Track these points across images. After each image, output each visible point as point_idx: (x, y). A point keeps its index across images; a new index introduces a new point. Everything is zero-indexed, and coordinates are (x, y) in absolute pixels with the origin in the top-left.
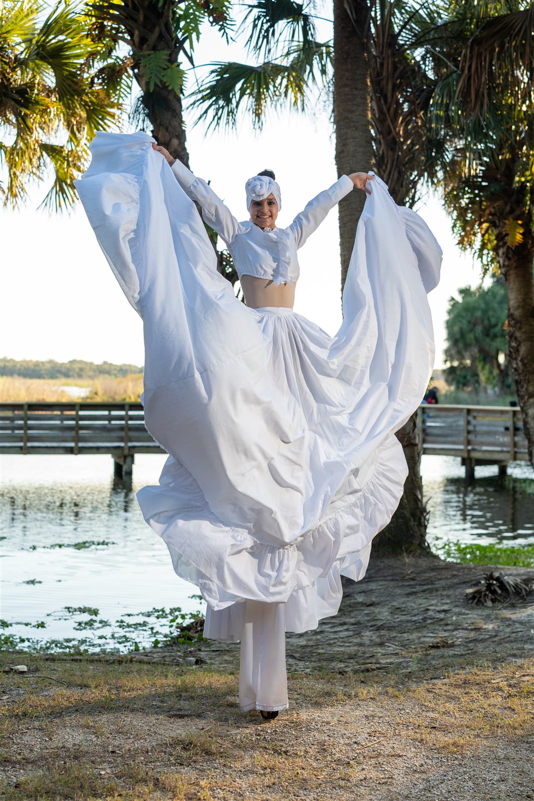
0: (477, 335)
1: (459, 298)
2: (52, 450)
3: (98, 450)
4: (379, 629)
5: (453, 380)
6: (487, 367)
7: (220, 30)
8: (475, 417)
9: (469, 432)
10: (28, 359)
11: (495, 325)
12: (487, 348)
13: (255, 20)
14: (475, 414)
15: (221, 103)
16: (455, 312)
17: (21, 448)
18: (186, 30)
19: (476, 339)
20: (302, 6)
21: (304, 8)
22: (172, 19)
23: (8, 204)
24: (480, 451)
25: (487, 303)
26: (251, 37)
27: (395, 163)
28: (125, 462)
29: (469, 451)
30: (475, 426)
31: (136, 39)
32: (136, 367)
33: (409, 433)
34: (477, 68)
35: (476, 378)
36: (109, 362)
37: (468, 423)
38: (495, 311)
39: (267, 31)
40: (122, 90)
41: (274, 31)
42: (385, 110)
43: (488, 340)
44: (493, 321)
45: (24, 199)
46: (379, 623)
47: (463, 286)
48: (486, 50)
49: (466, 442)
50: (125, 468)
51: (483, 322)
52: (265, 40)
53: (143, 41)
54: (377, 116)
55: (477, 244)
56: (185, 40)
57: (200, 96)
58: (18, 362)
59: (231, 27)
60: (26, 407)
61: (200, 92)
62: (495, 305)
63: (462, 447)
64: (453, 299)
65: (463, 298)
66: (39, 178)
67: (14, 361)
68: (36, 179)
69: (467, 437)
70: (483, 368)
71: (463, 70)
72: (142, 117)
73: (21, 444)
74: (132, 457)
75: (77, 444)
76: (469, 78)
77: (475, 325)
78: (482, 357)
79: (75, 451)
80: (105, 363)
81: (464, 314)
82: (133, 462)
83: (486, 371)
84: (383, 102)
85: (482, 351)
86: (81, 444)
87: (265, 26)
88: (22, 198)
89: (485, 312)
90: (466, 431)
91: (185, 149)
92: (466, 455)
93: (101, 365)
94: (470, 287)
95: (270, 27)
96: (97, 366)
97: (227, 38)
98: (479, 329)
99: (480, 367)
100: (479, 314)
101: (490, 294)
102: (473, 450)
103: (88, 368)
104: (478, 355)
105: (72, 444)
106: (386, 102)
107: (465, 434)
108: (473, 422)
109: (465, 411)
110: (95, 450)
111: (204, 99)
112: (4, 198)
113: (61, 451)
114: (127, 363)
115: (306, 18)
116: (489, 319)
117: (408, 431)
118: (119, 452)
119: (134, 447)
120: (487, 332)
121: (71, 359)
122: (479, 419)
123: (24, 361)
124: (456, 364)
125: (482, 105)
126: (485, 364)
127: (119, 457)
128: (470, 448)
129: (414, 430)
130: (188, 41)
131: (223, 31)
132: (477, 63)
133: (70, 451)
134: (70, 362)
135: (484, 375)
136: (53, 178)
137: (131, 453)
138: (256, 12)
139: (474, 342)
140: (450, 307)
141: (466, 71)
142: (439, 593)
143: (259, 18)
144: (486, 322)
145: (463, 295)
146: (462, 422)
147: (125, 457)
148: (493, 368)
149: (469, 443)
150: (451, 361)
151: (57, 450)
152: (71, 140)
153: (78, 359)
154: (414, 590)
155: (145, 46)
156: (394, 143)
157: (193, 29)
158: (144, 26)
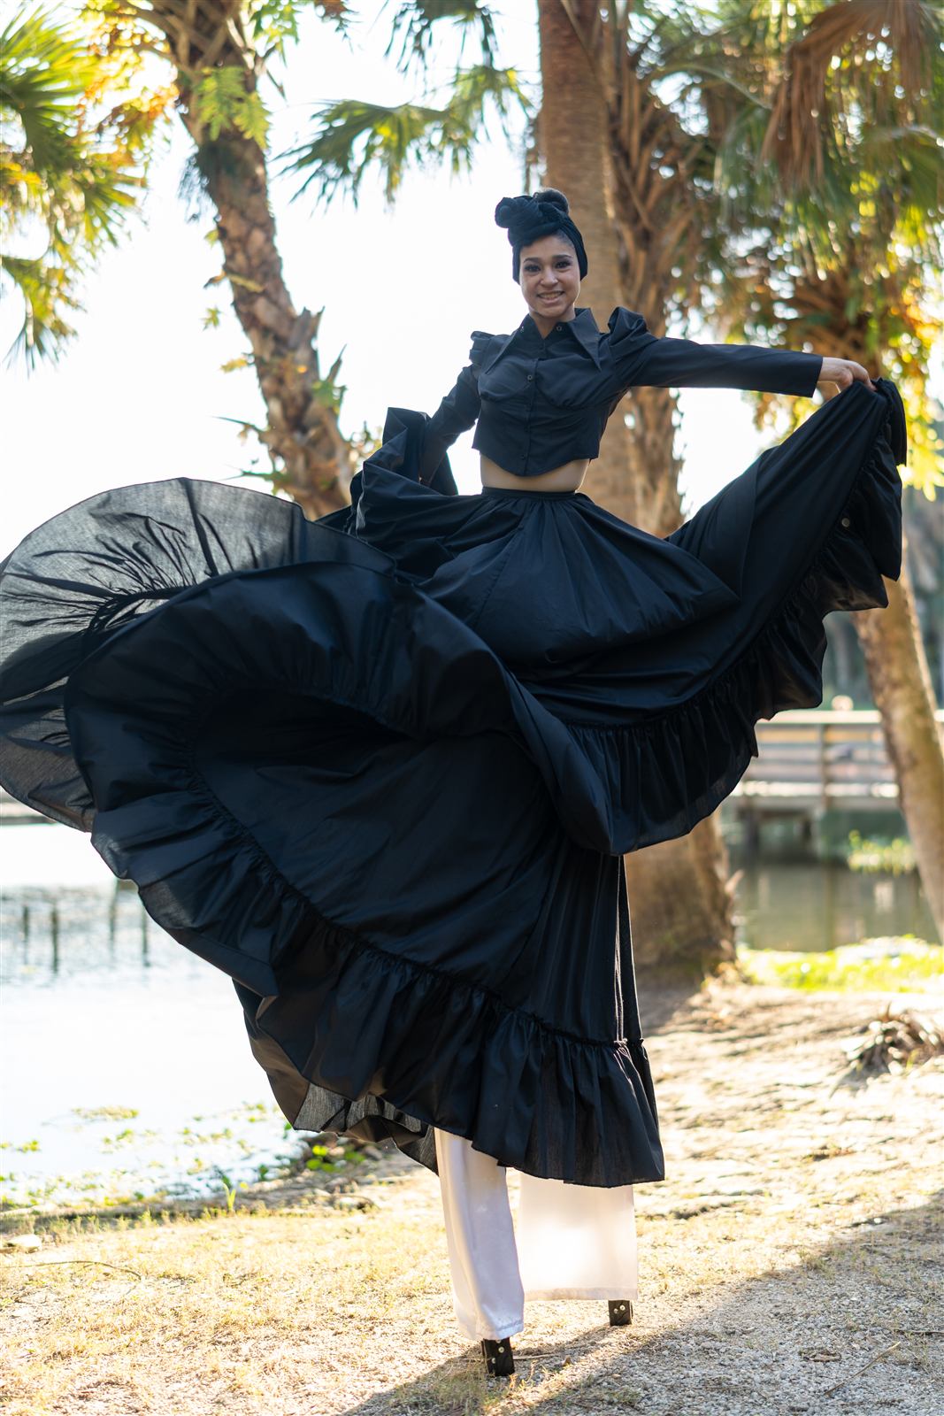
4: (694, 1125)
7: (337, 30)
13: (398, 15)
15: (332, 170)
22: (248, 15)
29: (749, 797)
31: (183, 50)
34: (802, 97)
39: (420, 36)
41: (431, 36)
42: (627, 180)
46: (689, 1115)
48: (817, 63)
52: (416, 52)
53: (195, 54)
56: (269, 53)
57: (295, 158)
61: (294, 152)
72: (196, 190)
76: (788, 116)
84: (622, 166)
87: (417, 27)
91: (274, 249)
95: (424, 28)
106: (629, 167)
111: (302, 163)
115: (486, 19)
125: (813, 163)
141: (782, 104)
142: (788, 1050)
143: (405, 11)
152: (52, 248)
154: (740, 1046)
155: (199, 64)
156: (645, 239)
157: (287, 32)
158: (197, 27)
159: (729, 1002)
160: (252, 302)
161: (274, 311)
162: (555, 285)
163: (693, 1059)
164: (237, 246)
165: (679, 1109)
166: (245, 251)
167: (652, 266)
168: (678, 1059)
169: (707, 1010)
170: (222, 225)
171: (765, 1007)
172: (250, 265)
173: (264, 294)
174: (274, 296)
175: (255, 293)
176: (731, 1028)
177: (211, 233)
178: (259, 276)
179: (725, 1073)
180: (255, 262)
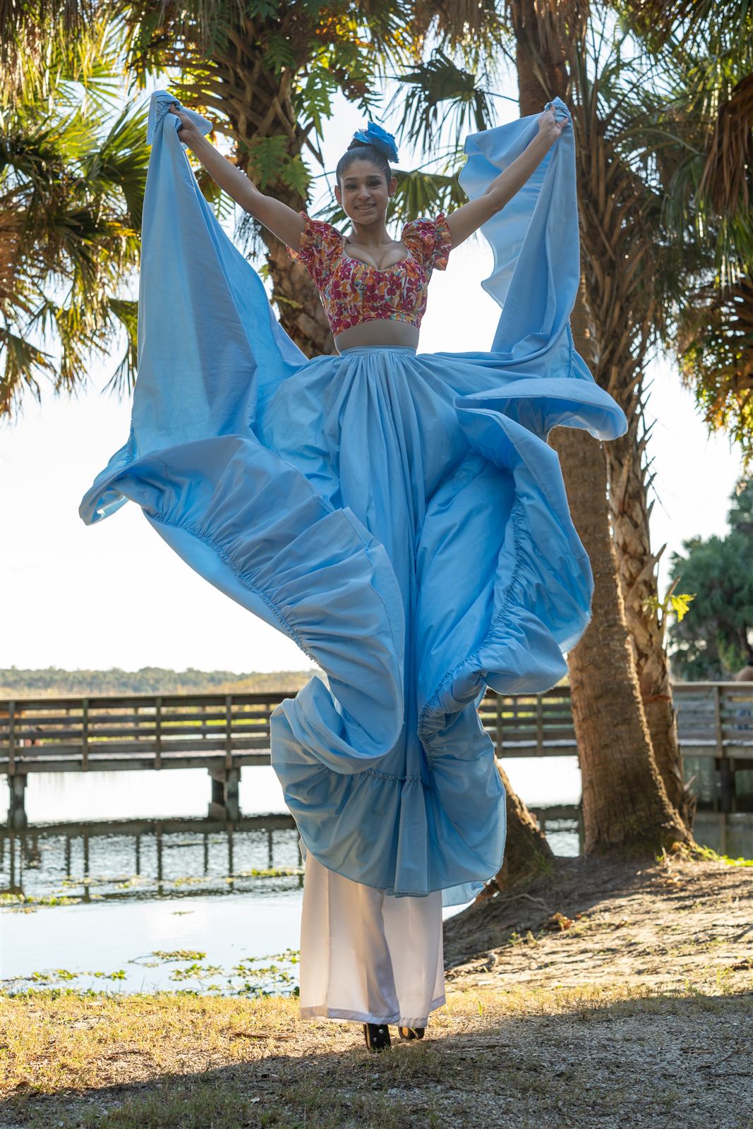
0: (714, 602)
1: (685, 554)
2: (125, 763)
3: (188, 763)
5: (682, 671)
6: (732, 648)
7: (360, 107)
8: (730, 699)
9: (722, 721)
10: (83, 668)
11: (740, 589)
12: (730, 621)
13: (408, 97)
14: (730, 694)
16: (681, 574)
17: (79, 762)
18: (313, 112)
19: (713, 608)
20: (473, 77)
21: (476, 79)
22: (292, 96)
23: (61, 389)
24: (741, 747)
25: (726, 559)
26: (403, 122)
27: (615, 293)
28: (227, 779)
29: (724, 748)
30: (730, 711)
31: (242, 128)
32: (234, 675)
33: (657, 681)
34: (731, 144)
35: (716, 665)
36: (196, 668)
37: (721, 707)
38: (738, 568)
39: (426, 111)
40: (222, 203)
41: (435, 111)
42: (596, 221)
43: (731, 609)
44: (736, 582)
45: (83, 381)
46: (640, 948)
47: (688, 538)
48: (742, 118)
49: (719, 734)
50: (227, 787)
51: (721, 583)
52: (424, 123)
53: (251, 129)
54: (585, 230)
55: (733, 421)
56: (309, 128)
58: (70, 673)
59: (376, 103)
60: (86, 703)
61: (331, 209)
62: (738, 560)
63: (713, 742)
64: (676, 556)
65: (691, 553)
66: (105, 351)
67: (64, 672)
68: (101, 353)
69: (720, 727)
70: (726, 649)
71: (710, 148)
72: (252, 234)
73: (80, 757)
74: (238, 771)
75: (158, 755)
76: (720, 159)
77: (711, 588)
78: (723, 635)
79: (157, 765)
80: (190, 670)
81: (694, 575)
82: (239, 778)
83: (731, 654)
84: (592, 211)
85: (722, 624)
86: (164, 755)
87: (424, 105)
88: (81, 380)
89: (724, 570)
90: (718, 719)
92: (720, 754)
93: (185, 674)
94: (700, 538)
95: (430, 106)
96: (180, 674)
97: (371, 117)
98: (717, 594)
99: (721, 650)
100: (715, 573)
101: (729, 545)
102: (731, 746)
103: (167, 678)
104: (717, 632)
105: (152, 755)
106: (597, 211)
107: (718, 724)
108: (728, 705)
109: (715, 690)
110: (184, 762)
111: (336, 217)
112: (55, 380)
113: (137, 765)
114: (221, 669)
115: (480, 96)
116: (730, 580)
117: (655, 678)
118: (218, 764)
119: (240, 757)
120: (729, 598)
121: (143, 666)
122: (735, 700)
123: (78, 672)
124: (685, 647)
126: (728, 644)
127: (220, 772)
128: (725, 742)
129: (663, 677)
130: (314, 130)
131: (364, 108)
132: (730, 137)
133: (149, 764)
134: (142, 671)
135: (728, 659)
136: (124, 347)
137: (236, 765)
138: (408, 87)
139: (711, 613)
140: (673, 567)
141: (715, 148)
142: (727, 905)
143: (413, 95)
144: (726, 584)
145: (690, 549)
146: (712, 706)
147: (228, 772)
148: (740, 649)
149: (724, 735)
150: (679, 643)
151: (130, 763)
153: (153, 666)
154: (687, 903)
155: (254, 135)
156: (611, 268)
157: (322, 110)
158: (253, 108)
159: (680, 872)
160: (296, 318)
161: (313, 323)
162: (368, 199)
163: (648, 912)
164: (283, 274)
165: (632, 945)
166: (290, 279)
167: (616, 289)
168: (637, 912)
169: (661, 877)
170: (273, 259)
171: (709, 876)
172: (293, 289)
173: (304, 310)
174: (313, 314)
175: (297, 310)
176: (682, 890)
177: (265, 266)
178: (301, 298)
179: (673, 921)
180: (298, 287)
